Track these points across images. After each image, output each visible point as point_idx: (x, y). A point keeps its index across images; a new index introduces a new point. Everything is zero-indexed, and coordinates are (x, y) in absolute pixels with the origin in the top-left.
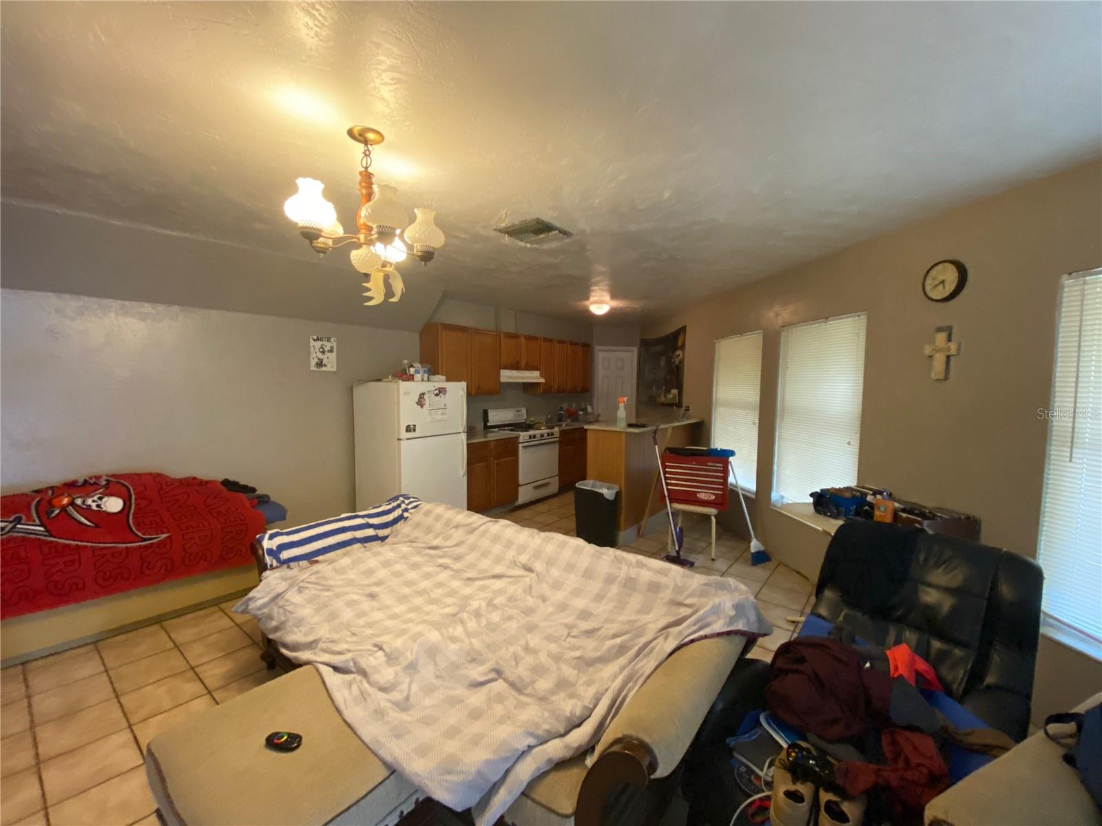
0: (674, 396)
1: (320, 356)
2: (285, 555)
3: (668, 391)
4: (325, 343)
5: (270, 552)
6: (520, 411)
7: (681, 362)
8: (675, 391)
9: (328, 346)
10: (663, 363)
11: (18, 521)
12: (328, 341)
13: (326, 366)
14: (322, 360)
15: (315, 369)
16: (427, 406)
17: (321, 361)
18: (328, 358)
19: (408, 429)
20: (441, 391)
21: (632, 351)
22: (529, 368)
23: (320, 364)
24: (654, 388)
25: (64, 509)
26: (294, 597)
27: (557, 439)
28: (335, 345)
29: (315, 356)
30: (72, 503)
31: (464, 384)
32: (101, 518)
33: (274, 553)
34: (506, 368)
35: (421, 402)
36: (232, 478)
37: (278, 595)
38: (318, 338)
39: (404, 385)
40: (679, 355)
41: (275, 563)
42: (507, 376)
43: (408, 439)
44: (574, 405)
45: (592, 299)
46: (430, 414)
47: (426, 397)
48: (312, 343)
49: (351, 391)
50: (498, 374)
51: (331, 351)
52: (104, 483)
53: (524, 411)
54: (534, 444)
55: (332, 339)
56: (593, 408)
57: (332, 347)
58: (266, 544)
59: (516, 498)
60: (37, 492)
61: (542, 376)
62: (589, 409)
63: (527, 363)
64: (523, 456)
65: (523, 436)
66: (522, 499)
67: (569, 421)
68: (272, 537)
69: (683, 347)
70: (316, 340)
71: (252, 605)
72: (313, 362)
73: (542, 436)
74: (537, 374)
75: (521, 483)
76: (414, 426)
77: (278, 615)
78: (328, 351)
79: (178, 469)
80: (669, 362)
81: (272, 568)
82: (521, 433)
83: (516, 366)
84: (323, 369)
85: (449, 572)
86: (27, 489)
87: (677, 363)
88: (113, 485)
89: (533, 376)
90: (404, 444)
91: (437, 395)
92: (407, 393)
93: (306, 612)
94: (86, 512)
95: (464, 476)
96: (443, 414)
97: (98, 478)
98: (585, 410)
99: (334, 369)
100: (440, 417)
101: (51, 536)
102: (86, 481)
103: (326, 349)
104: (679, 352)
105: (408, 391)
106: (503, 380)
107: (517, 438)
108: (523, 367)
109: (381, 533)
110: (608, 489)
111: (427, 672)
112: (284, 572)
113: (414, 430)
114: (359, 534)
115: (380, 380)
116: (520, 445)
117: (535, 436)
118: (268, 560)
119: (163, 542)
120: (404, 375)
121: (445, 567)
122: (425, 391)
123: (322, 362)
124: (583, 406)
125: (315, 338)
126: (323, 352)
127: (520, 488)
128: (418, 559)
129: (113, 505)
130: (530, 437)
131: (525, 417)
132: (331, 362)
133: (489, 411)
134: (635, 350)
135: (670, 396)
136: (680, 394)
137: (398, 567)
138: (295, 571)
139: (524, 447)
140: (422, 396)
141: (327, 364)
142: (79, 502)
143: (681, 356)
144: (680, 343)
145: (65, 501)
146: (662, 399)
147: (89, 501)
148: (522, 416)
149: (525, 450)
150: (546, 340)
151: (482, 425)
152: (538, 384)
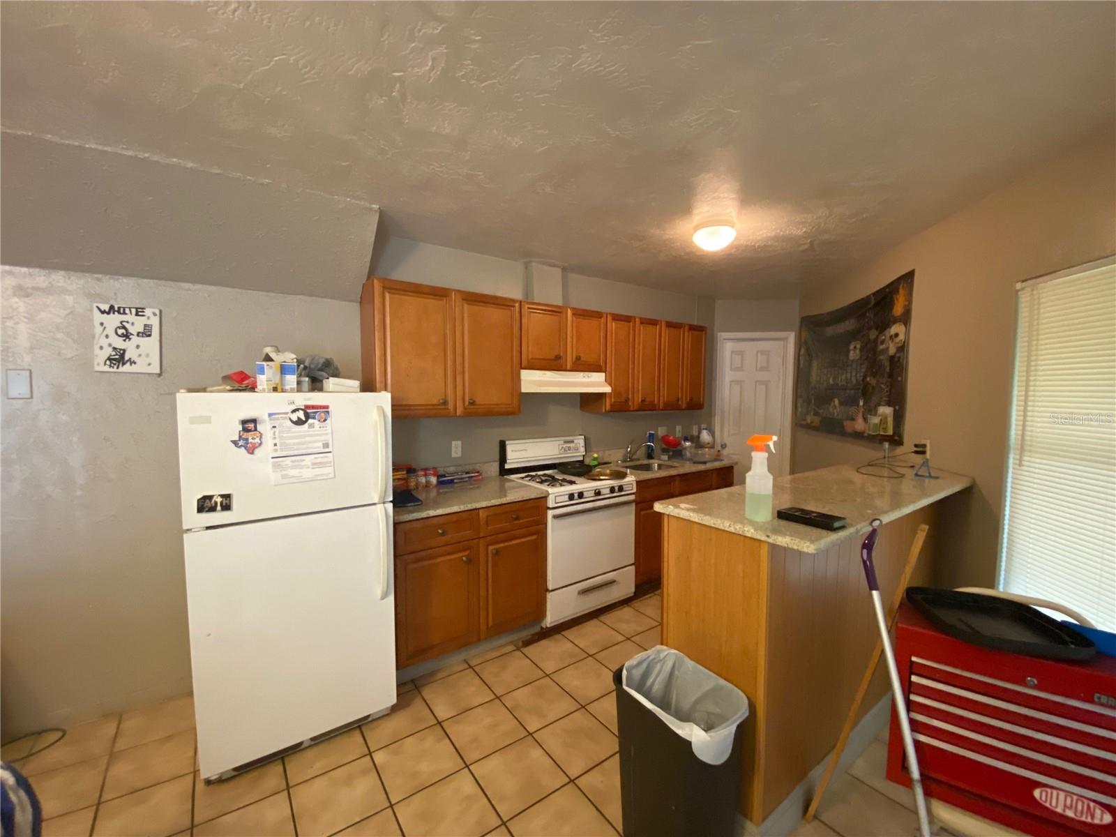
0: (884, 421)
1: (119, 343)
3: (871, 410)
4: (130, 318)
7: (903, 348)
8: (886, 411)
9: (136, 325)
10: (854, 354)
12: (137, 314)
13: (133, 362)
14: (124, 351)
15: (107, 369)
16: (265, 449)
17: (121, 352)
18: (138, 347)
19: (205, 505)
21: (785, 339)
22: (581, 366)
23: (119, 358)
24: (836, 401)
27: (633, 497)
28: (155, 321)
29: (104, 343)
34: (531, 367)
38: (112, 307)
40: (897, 335)
42: (534, 381)
43: (208, 528)
44: (678, 428)
45: (696, 218)
47: (263, 428)
48: (98, 317)
50: (517, 380)
51: (146, 333)
53: (580, 441)
54: (579, 508)
55: (148, 312)
56: (712, 433)
57: (147, 326)
59: (540, 610)
61: (608, 381)
62: (705, 436)
63: (578, 358)
64: (557, 534)
65: (557, 494)
66: (553, 617)
67: (665, 457)
69: (906, 319)
70: (108, 313)
72: (102, 355)
73: (598, 493)
74: (599, 377)
75: (550, 587)
76: (227, 497)
78: (138, 334)
80: (871, 351)
82: (551, 490)
83: (554, 364)
84: (127, 368)
87: (892, 351)
89: (595, 383)
92: (203, 420)
96: (318, 465)
98: (696, 440)
99: (156, 366)
100: (308, 473)
103: (133, 330)
104: (897, 328)
106: (526, 388)
107: (545, 498)
108: (568, 365)
113: (227, 507)
116: (550, 513)
117: (581, 495)
122: (268, 414)
123: (122, 356)
124: (695, 433)
125: (106, 307)
126: (127, 336)
127: (549, 596)
130: (571, 497)
131: (582, 450)
132: (146, 355)
133: (507, 442)
134: (791, 337)
135: (875, 420)
136: (899, 417)
139: (555, 517)
141: (134, 358)
143: (901, 337)
144: (898, 310)
146: (859, 425)
148: (577, 450)
149: (558, 521)
150: (617, 318)
151: (495, 467)
152: (600, 396)
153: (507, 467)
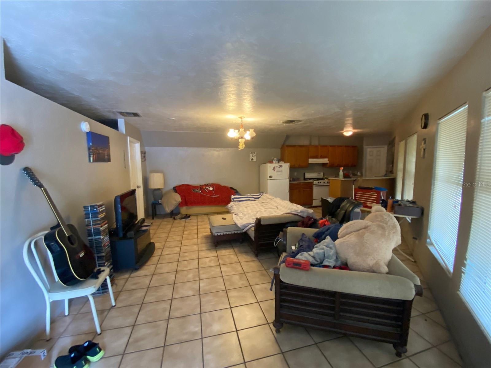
1: (252, 157)
2: (235, 200)
4: (254, 154)
5: (232, 199)
6: (320, 174)
11: (198, 190)
15: (251, 161)
16: (276, 171)
17: (252, 159)
19: (270, 177)
20: (281, 166)
22: (322, 157)
23: (252, 160)
25: (204, 188)
26: (234, 206)
28: (256, 154)
29: (251, 157)
30: (205, 188)
31: (289, 164)
32: (209, 191)
33: (233, 199)
34: (311, 158)
35: (274, 169)
36: (232, 187)
37: (232, 206)
38: (252, 153)
39: (269, 165)
41: (233, 201)
42: (311, 161)
45: (344, 130)
46: (277, 173)
47: (276, 168)
48: (250, 154)
49: (259, 167)
50: (308, 161)
51: (255, 156)
52: (210, 185)
53: (322, 174)
54: (320, 185)
56: (361, 173)
57: (255, 155)
58: (232, 197)
59: (312, 204)
60: (200, 186)
61: (328, 160)
62: (359, 174)
64: (315, 189)
65: (315, 182)
66: (314, 204)
68: (233, 196)
71: (228, 207)
72: (251, 159)
73: (324, 182)
74: (326, 159)
75: (314, 198)
76: (272, 176)
77: (231, 208)
79: (223, 184)
80: (392, 152)
81: (233, 202)
82: (314, 181)
83: (316, 157)
84: (253, 161)
85: (263, 207)
86: (199, 185)
88: (212, 185)
89: (325, 161)
90: (269, 181)
91: (279, 167)
92: (270, 167)
93: (235, 209)
94: (207, 189)
95: (288, 192)
96: (281, 173)
97: (210, 184)
99: (256, 161)
100: (280, 174)
101: (202, 193)
102: (208, 185)
103: (254, 155)
105: (270, 166)
107: (313, 182)
108: (319, 157)
109: (255, 199)
110: (330, 199)
111: (247, 216)
112: (234, 203)
113: (272, 177)
114: (251, 199)
115: (265, 163)
116: (314, 185)
117: (320, 183)
118: (232, 200)
119: (218, 197)
120: (271, 162)
121: (263, 206)
122: (276, 166)
124: (356, 173)
126: (253, 156)
127: (314, 200)
128: (258, 204)
129: (211, 189)
130: (318, 183)
131: (322, 176)
132: (255, 159)
133: (306, 173)
134: (386, 147)
137: (254, 204)
138: (236, 203)
139: (315, 186)
140: (274, 167)
142: (206, 188)
144: (394, 144)
145: (204, 187)
147: (208, 188)
148: (321, 175)
149: (316, 187)
150: (331, 146)
151: (303, 178)
152: (327, 163)
153: (305, 178)
